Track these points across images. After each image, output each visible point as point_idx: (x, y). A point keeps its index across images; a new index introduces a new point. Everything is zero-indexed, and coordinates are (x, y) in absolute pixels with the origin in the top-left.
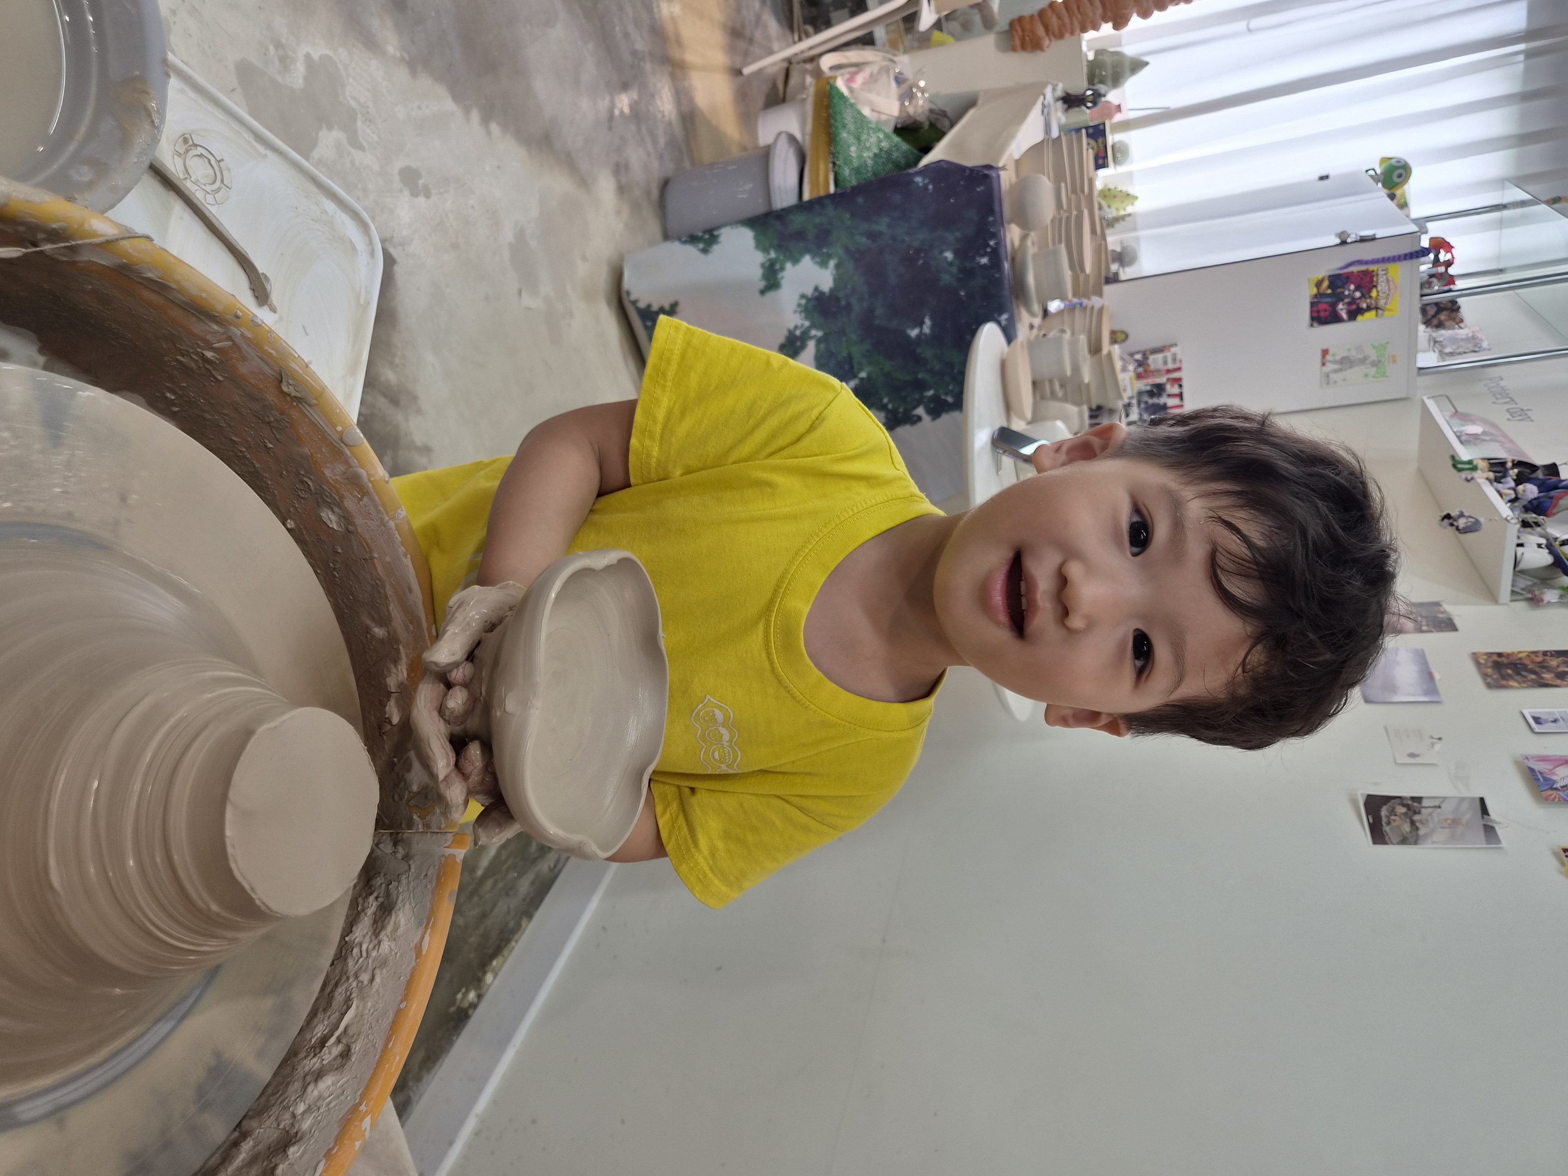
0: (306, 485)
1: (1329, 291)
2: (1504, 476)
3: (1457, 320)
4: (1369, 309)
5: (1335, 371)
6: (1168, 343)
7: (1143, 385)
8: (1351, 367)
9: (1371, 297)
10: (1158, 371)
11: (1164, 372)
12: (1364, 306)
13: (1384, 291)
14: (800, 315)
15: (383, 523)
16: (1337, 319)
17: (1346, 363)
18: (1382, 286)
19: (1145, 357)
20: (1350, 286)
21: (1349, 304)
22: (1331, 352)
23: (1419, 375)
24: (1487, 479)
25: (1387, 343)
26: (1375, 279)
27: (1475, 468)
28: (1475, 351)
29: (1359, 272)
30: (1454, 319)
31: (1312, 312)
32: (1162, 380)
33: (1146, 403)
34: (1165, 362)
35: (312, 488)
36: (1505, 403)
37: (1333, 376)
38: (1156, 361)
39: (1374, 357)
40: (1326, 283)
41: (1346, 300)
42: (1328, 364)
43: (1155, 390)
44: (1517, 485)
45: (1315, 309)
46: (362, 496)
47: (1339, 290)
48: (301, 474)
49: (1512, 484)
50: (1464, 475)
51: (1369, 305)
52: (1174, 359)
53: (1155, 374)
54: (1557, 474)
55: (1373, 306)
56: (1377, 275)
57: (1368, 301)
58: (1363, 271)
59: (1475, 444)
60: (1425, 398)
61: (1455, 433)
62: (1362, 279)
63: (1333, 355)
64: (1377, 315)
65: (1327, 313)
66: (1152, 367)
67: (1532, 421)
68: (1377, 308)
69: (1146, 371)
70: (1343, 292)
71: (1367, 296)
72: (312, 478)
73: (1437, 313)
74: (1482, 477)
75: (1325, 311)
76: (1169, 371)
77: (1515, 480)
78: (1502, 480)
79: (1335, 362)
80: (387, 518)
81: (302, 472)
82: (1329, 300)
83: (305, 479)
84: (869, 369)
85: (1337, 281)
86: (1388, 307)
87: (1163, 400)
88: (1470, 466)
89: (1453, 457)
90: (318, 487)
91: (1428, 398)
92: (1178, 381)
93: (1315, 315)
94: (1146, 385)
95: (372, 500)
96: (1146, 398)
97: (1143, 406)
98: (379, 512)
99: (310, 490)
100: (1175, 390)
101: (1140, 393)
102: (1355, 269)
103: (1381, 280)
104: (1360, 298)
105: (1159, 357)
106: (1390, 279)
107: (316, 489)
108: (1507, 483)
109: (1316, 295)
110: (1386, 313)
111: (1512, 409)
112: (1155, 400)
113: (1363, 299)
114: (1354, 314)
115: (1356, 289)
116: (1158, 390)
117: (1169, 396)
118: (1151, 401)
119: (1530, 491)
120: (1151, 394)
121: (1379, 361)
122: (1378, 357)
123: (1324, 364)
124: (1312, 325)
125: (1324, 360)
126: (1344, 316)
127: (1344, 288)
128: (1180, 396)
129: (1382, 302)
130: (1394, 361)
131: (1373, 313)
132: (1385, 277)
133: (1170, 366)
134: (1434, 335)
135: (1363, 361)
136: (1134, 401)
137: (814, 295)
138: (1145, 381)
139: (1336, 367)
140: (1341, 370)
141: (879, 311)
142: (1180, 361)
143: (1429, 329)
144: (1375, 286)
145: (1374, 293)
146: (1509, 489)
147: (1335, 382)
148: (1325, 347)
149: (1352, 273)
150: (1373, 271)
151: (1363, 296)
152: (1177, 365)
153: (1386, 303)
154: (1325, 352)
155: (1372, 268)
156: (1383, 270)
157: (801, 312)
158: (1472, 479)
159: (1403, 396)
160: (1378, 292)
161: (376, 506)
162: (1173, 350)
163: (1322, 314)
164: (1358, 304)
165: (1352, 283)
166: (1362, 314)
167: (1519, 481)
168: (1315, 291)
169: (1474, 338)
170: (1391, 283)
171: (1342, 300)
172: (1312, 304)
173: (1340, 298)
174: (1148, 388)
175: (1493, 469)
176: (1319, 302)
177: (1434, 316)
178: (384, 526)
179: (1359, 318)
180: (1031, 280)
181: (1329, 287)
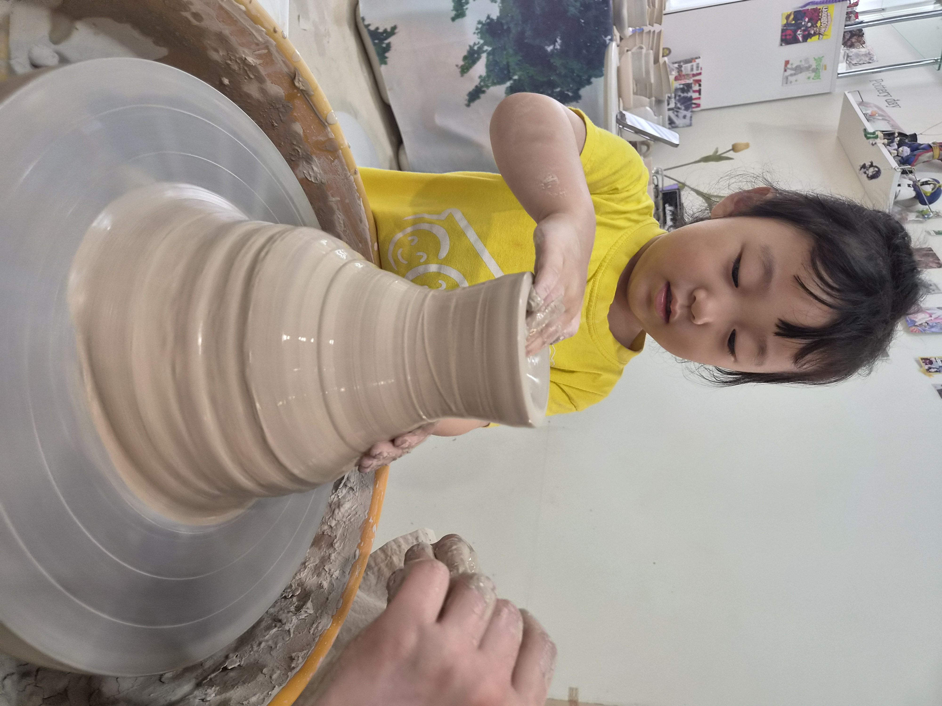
0: (297, 152)
1: (793, 22)
2: (892, 142)
3: (862, 42)
4: (815, 34)
5: (791, 75)
6: (694, 56)
7: (676, 85)
8: (801, 72)
9: (817, 26)
10: (688, 75)
11: (691, 76)
12: (812, 32)
13: (824, 23)
14: (478, 35)
15: (347, 178)
16: (796, 41)
17: (798, 69)
18: (824, 19)
19: (680, 67)
20: (805, 19)
21: (804, 31)
22: (790, 62)
23: (838, 78)
24: (883, 144)
25: (823, 57)
26: (820, 15)
27: (877, 137)
28: (870, 63)
29: (811, 9)
30: (860, 42)
31: (782, 36)
32: (690, 81)
33: (680, 96)
34: (692, 69)
35: (300, 154)
36: (885, 96)
37: (790, 78)
38: (686, 68)
39: (814, 66)
40: (792, 17)
41: (803, 28)
42: (788, 70)
43: (686, 88)
44: (898, 148)
45: (784, 34)
46: (334, 159)
47: (799, 21)
48: (294, 144)
49: (896, 147)
50: (871, 141)
51: (815, 31)
52: (698, 67)
53: (686, 77)
54: (916, 140)
55: (817, 33)
56: (822, 11)
57: (815, 29)
58: (814, 9)
59: (874, 122)
60: (846, 93)
61: (864, 114)
62: (813, 14)
63: (792, 64)
64: (819, 39)
65: (791, 37)
66: (684, 73)
67: (900, 107)
68: (820, 34)
69: (680, 75)
70: (802, 23)
71: (815, 26)
72: (301, 147)
73: (851, 37)
74: (881, 142)
75: (790, 35)
76: (694, 75)
77: (897, 144)
78: (891, 145)
79: (792, 69)
80: (349, 174)
81: (295, 143)
82: (792, 28)
83: (297, 148)
84: (519, 73)
85: (799, 15)
86: (825, 33)
87: (690, 94)
88: (875, 136)
89: (865, 130)
90: (304, 154)
91: (848, 92)
92: (699, 82)
93: (784, 37)
94: (680, 85)
95: (341, 162)
96: (680, 93)
97: (677, 98)
98: (344, 169)
99: (299, 155)
100: (696, 88)
101: (676, 90)
102: (809, 7)
103: (823, 15)
104: (810, 27)
105: (689, 65)
106: (829, 14)
107: (303, 154)
108: (893, 146)
109: (785, 24)
110: (824, 37)
111: (889, 99)
112: (685, 95)
113: (812, 27)
114: (806, 38)
115: (808, 22)
116: (688, 87)
117: (695, 91)
118: (682, 95)
119: (906, 151)
120: (683, 90)
121: (817, 69)
122: (816, 66)
123: (785, 71)
124: (781, 45)
125: (786, 68)
126: (801, 39)
127: (802, 20)
128: (699, 92)
129: (822, 30)
130: (825, 69)
131: (817, 36)
132: (826, 13)
133: (695, 72)
134: (847, 51)
135: (808, 68)
136: (673, 95)
137: (487, 21)
138: (680, 82)
139: (793, 72)
140: (795, 74)
141: (528, 33)
142: (701, 69)
143: (845, 48)
144: (820, 19)
145: (819, 24)
146: (894, 150)
147: (791, 82)
148: (787, 60)
149: (808, 9)
150: (820, 9)
151: (812, 26)
152: (698, 72)
153: (825, 31)
154: (787, 63)
155: (819, 7)
156: (825, 9)
157: (478, 33)
158: (875, 143)
159: (828, 91)
160: (821, 23)
161: (342, 166)
162: (698, 61)
163: (788, 37)
164: (809, 31)
165: (807, 17)
166: (811, 38)
167: (899, 145)
168: (785, 22)
169: (869, 54)
170: (829, 17)
171: (800, 28)
172: (783, 31)
173: (798, 26)
174: (682, 86)
175: (886, 138)
176: (787, 29)
177: (848, 40)
178: (347, 179)
179: (809, 40)
180: (625, 12)
181: (793, 19)
